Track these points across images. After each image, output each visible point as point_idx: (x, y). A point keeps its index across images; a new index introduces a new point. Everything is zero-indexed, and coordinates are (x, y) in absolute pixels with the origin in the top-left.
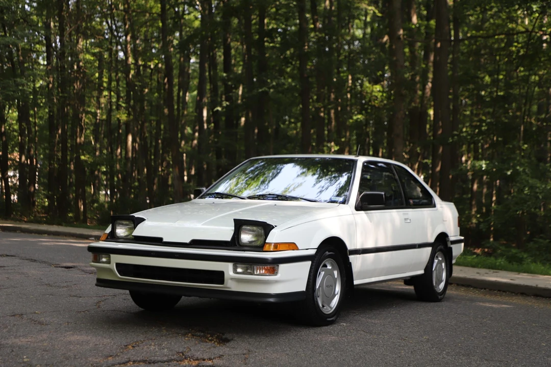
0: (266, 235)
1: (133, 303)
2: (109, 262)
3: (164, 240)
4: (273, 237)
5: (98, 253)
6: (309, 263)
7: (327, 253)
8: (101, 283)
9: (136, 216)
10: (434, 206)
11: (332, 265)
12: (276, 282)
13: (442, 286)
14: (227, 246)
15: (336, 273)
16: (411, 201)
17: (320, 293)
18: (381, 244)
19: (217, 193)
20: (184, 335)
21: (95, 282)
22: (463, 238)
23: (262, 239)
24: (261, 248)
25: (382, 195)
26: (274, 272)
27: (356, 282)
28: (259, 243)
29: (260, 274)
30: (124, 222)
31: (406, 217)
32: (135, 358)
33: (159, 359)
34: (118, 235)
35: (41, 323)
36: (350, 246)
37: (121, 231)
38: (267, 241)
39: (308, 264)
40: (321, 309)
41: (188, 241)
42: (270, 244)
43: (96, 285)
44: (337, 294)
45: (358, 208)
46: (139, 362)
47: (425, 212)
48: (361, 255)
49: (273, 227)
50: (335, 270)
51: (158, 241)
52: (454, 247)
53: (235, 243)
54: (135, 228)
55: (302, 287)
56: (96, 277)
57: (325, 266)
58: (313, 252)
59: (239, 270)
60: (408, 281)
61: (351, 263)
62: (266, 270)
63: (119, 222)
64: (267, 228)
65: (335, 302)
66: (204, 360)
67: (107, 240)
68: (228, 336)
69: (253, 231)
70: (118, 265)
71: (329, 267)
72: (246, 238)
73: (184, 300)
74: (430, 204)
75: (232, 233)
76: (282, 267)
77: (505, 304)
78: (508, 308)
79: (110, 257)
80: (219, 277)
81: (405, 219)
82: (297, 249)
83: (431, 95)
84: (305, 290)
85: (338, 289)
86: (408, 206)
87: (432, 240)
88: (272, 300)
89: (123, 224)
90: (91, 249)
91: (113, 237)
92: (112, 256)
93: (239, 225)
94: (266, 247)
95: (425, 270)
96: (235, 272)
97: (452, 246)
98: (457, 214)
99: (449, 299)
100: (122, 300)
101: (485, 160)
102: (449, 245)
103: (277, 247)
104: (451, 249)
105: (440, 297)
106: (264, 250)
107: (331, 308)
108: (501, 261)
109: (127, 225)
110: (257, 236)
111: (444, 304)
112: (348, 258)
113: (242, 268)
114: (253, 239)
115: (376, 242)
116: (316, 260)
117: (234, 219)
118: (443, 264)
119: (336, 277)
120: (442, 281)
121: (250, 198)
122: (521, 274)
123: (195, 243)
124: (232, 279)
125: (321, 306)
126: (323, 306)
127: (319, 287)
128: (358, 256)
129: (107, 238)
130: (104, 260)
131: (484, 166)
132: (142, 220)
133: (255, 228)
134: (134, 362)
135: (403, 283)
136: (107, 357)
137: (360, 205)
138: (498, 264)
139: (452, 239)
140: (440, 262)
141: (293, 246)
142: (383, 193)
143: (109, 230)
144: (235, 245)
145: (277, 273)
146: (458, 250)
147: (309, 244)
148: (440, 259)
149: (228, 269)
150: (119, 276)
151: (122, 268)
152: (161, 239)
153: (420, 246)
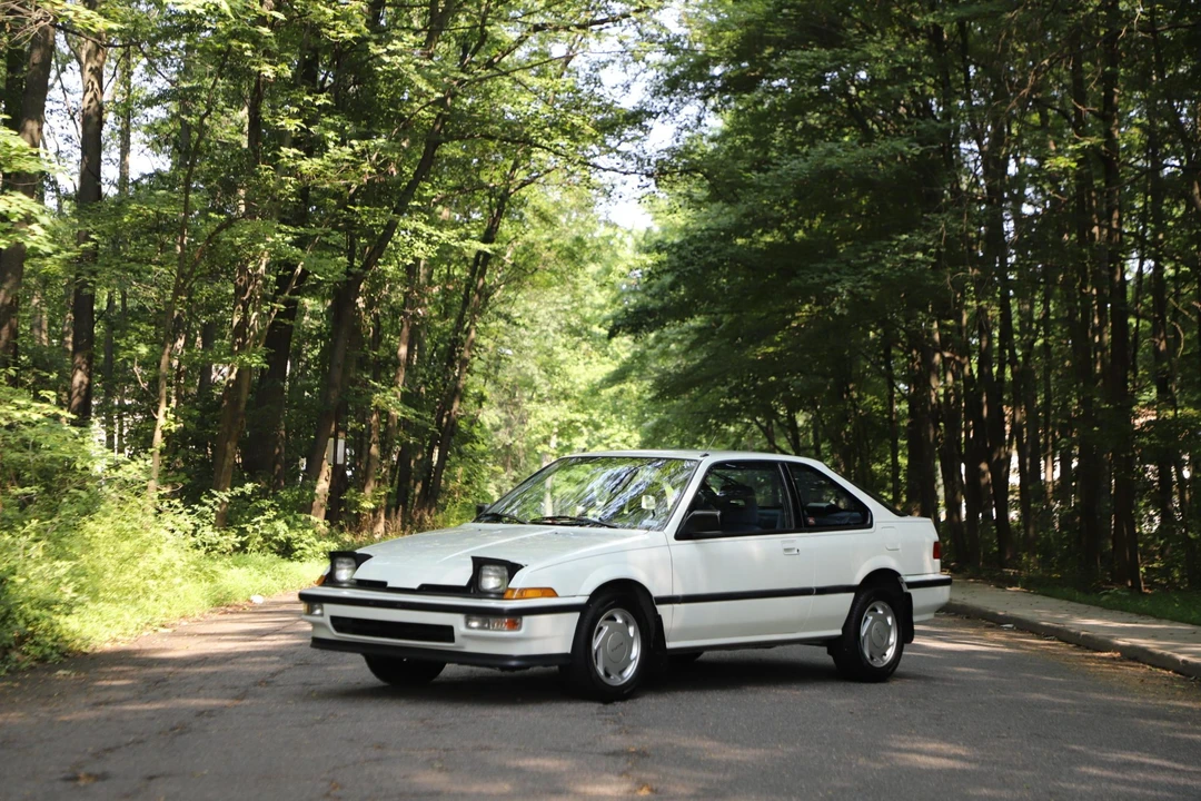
0: (511, 577)
2: (322, 615)
3: (389, 585)
4: (519, 581)
5: (312, 601)
8: (320, 643)
9: (361, 552)
10: (871, 526)
11: (625, 618)
12: (518, 639)
13: (890, 653)
14: (460, 592)
15: (632, 630)
16: (811, 521)
17: (601, 656)
21: (310, 641)
23: (505, 583)
24: (500, 595)
25: (715, 516)
26: (514, 625)
27: (670, 645)
28: (501, 589)
29: (497, 629)
30: (345, 560)
31: (789, 546)
34: (339, 578)
36: (656, 592)
37: (342, 573)
38: (510, 586)
39: (576, 616)
40: (605, 679)
41: (416, 586)
42: (514, 590)
43: (312, 646)
44: (635, 659)
48: (682, 605)
49: (522, 567)
50: (630, 625)
51: (380, 586)
52: (916, 594)
53: (473, 588)
54: (357, 567)
55: (564, 647)
56: (310, 635)
57: (611, 618)
58: (582, 600)
59: (475, 624)
61: (660, 616)
62: (505, 623)
63: (340, 560)
64: (513, 569)
65: (630, 672)
67: (323, 584)
69: (497, 573)
70: (332, 618)
71: (620, 621)
72: (491, 581)
74: (862, 519)
75: (470, 574)
76: (526, 619)
79: (324, 608)
80: (446, 633)
81: (786, 550)
82: (556, 596)
84: (569, 651)
85: (636, 651)
86: (801, 529)
87: (857, 580)
88: (514, 663)
89: (343, 562)
90: (303, 597)
91: (332, 580)
92: (326, 606)
93: (479, 564)
94: (508, 594)
95: (843, 630)
96: (468, 626)
97: (909, 591)
102: (906, 589)
103: (523, 593)
104: (909, 595)
106: (506, 597)
107: (623, 679)
109: (348, 564)
110: (502, 578)
111: (895, 685)
112: (655, 610)
113: (476, 622)
114: (497, 584)
116: (590, 612)
117: (473, 558)
118: (889, 620)
119: (632, 635)
120: (888, 646)
121: (533, 522)
123: (426, 589)
124: (465, 636)
125: (602, 673)
126: (607, 675)
127: (599, 647)
128: (676, 606)
129: (324, 582)
130: (317, 611)
132: (368, 557)
133: (498, 568)
137: (688, 531)
139: (911, 579)
140: (881, 618)
141: (550, 592)
142: (718, 513)
143: (326, 571)
144: (474, 591)
145: (520, 628)
146: (920, 598)
147: (577, 590)
148: (881, 612)
149: (456, 621)
150: (335, 634)
151: (339, 623)
152: (384, 584)
153: (822, 591)
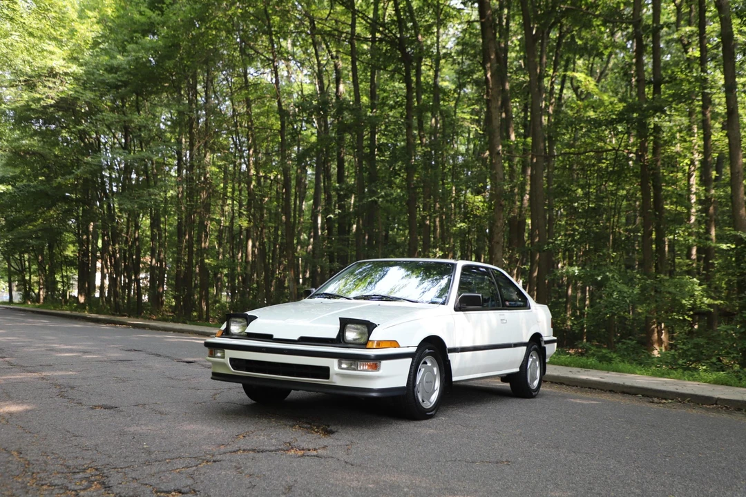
0: (370, 333)
1: (246, 396)
2: (223, 357)
3: (275, 337)
4: (376, 335)
5: (213, 347)
6: (410, 360)
7: (427, 351)
8: (216, 376)
9: (249, 314)
10: (530, 308)
11: (432, 362)
12: (378, 377)
13: (536, 383)
14: (332, 343)
15: (435, 370)
16: (507, 303)
17: (420, 389)
18: (479, 343)
19: (326, 294)
20: (292, 426)
21: (211, 376)
22: (556, 338)
23: (366, 337)
24: (364, 345)
25: (479, 297)
26: (376, 368)
27: (454, 379)
28: (362, 341)
29: (363, 370)
30: (238, 320)
31: (502, 318)
32: (245, 447)
33: (268, 448)
34: (232, 332)
35: (161, 413)
36: (449, 345)
37: (235, 328)
38: (370, 339)
40: (421, 403)
41: (296, 338)
42: (373, 341)
43: (212, 378)
44: (437, 389)
45: (457, 309)
46: (249, 450)
47: (520, 314)
48: (460, 353)
49: (376, 326)
50: (434, 367)
51: (268, 337)
52: (547, 346)
53: (340, 340)
54: (248, 325)
55: (403, 383)
56: (211, 371)
57: (425, 363)
58: (413, 350)
59: (344, 366)
60: (505, 378)
61: (449, 361)
62: (369, 366)
63: (233, 319)
64: (370, 326)
65: (434, 397)
66: (309, 450)
67: (222, 336)
68: (332, 428)
69: (357, 329)
70: (231, 360)
71: (429, 364)
72: (351, 335)
73: (294, 394)
74: (525, 305)
75: (338, 331)
76: (384, 363)
77: (594, 400)
78: (597, 404)
79: (224, 352)
80: (324, 372)
81: (502, 320)
82: (399, 347)
83: (529, 206)
84: (405, 385)
85: (437, 385)
86: (505, 307)
87: (527, 340)
88: (374, 394)
89: (236, 322)
90: (207, 345)
91: (227, 333)
92: (226, 351)
93: (345, 323)
94: (370, 345)
95: (520, 368)
96: (340, 367)
97: (545, 346)
98: (550, 316)
99: (542, 395)
100: (236, 393)
101: (578, 266)
102: (543, 345)
103: (379, 344)
104: (545, 348)
105: (534, 393)
106: (368, 347)
107: (431, 403)
108: (592, 361)
109: (240, 322)
110: (362, 334)
111: (537, 400)
112: (447, 356)
113: (346, 364)
114: (357, 337)
115: (474, 341)
116: (416, 358)
117: (341, 319)
118: (537, 363)
119: (436, 374)
120: (536, 379)
121: (356, 298)
122: (610, 372)
123: (303, 340)
124: (337, 374)
125: (421, 400)
126: (423, 401)
127: (420, 383)
128: (457, 354)
129: (222, 334)
130: (219, 355)
131: (577, 271)
132: (255, 318)
133: (359, 326)
134: (244, 450)
135: (500, 381)
136: (219, 445)
137: (459, 306)
138: (589, 363)
139: (545, 339)
140: (534, 361)
141: (394, 344)
142: (480, 295)
143: (224, 327)
144: (340, 342)
145: (379, 369)
146: (551, 349)
147: (411, 343)
148: (535, 357)
149: (333, 364)
150: (232, 371)
151: (235, 363)
152: (271, 336)
153: (516, 345)
